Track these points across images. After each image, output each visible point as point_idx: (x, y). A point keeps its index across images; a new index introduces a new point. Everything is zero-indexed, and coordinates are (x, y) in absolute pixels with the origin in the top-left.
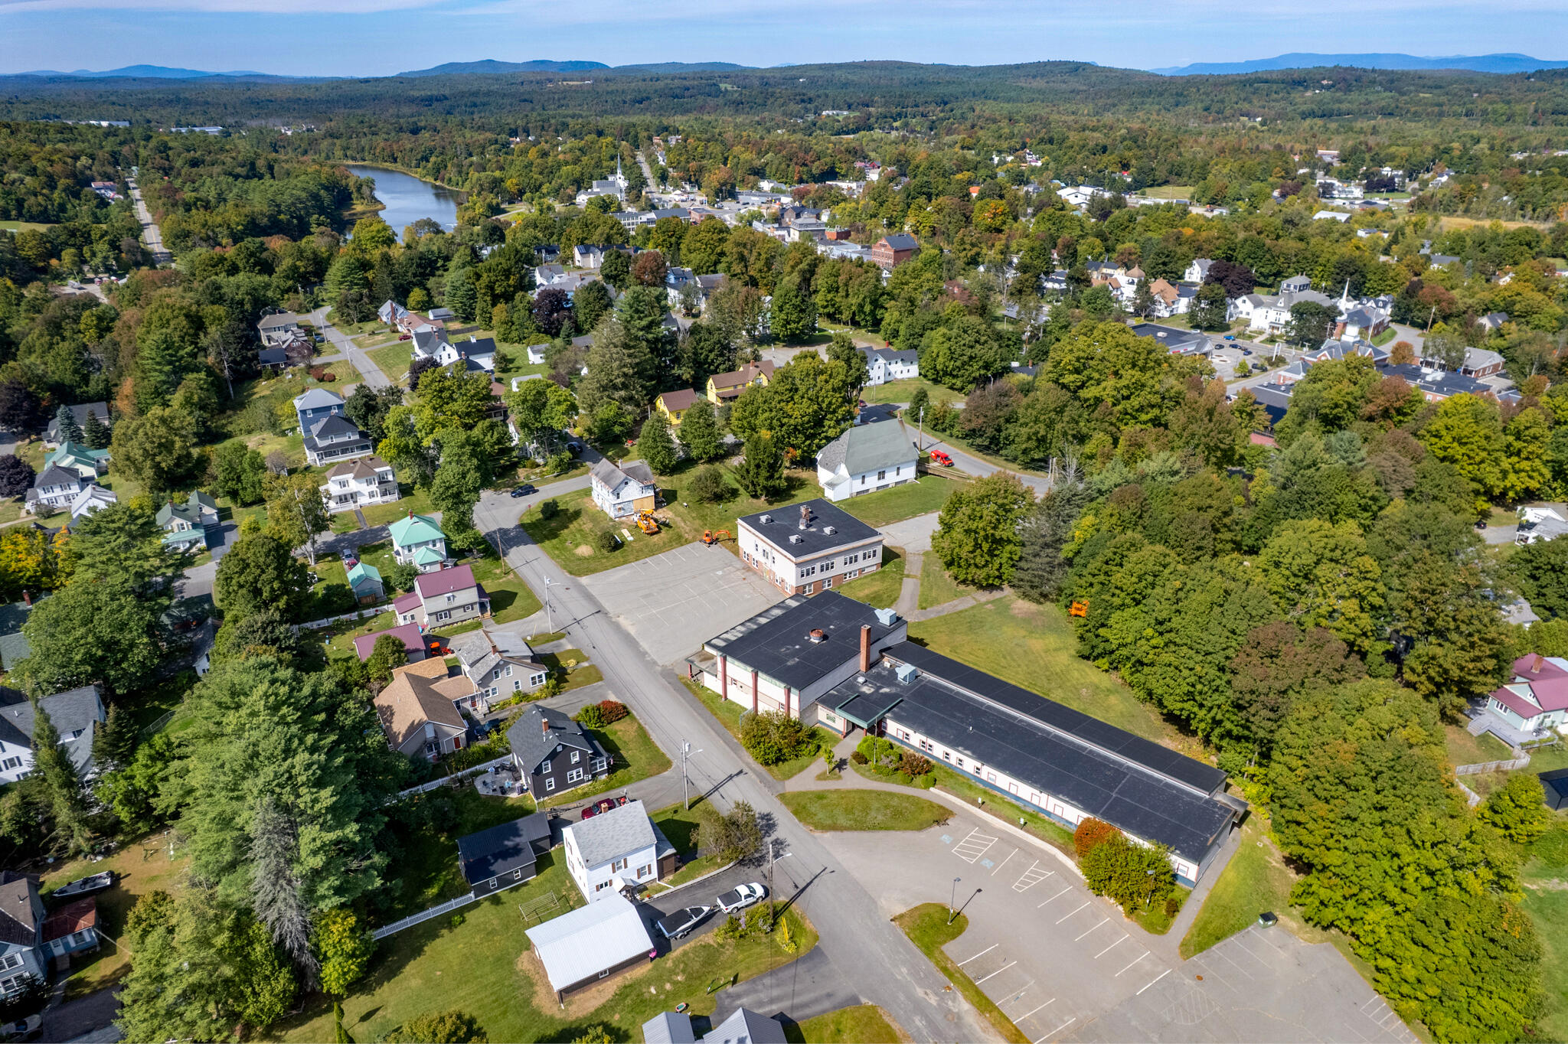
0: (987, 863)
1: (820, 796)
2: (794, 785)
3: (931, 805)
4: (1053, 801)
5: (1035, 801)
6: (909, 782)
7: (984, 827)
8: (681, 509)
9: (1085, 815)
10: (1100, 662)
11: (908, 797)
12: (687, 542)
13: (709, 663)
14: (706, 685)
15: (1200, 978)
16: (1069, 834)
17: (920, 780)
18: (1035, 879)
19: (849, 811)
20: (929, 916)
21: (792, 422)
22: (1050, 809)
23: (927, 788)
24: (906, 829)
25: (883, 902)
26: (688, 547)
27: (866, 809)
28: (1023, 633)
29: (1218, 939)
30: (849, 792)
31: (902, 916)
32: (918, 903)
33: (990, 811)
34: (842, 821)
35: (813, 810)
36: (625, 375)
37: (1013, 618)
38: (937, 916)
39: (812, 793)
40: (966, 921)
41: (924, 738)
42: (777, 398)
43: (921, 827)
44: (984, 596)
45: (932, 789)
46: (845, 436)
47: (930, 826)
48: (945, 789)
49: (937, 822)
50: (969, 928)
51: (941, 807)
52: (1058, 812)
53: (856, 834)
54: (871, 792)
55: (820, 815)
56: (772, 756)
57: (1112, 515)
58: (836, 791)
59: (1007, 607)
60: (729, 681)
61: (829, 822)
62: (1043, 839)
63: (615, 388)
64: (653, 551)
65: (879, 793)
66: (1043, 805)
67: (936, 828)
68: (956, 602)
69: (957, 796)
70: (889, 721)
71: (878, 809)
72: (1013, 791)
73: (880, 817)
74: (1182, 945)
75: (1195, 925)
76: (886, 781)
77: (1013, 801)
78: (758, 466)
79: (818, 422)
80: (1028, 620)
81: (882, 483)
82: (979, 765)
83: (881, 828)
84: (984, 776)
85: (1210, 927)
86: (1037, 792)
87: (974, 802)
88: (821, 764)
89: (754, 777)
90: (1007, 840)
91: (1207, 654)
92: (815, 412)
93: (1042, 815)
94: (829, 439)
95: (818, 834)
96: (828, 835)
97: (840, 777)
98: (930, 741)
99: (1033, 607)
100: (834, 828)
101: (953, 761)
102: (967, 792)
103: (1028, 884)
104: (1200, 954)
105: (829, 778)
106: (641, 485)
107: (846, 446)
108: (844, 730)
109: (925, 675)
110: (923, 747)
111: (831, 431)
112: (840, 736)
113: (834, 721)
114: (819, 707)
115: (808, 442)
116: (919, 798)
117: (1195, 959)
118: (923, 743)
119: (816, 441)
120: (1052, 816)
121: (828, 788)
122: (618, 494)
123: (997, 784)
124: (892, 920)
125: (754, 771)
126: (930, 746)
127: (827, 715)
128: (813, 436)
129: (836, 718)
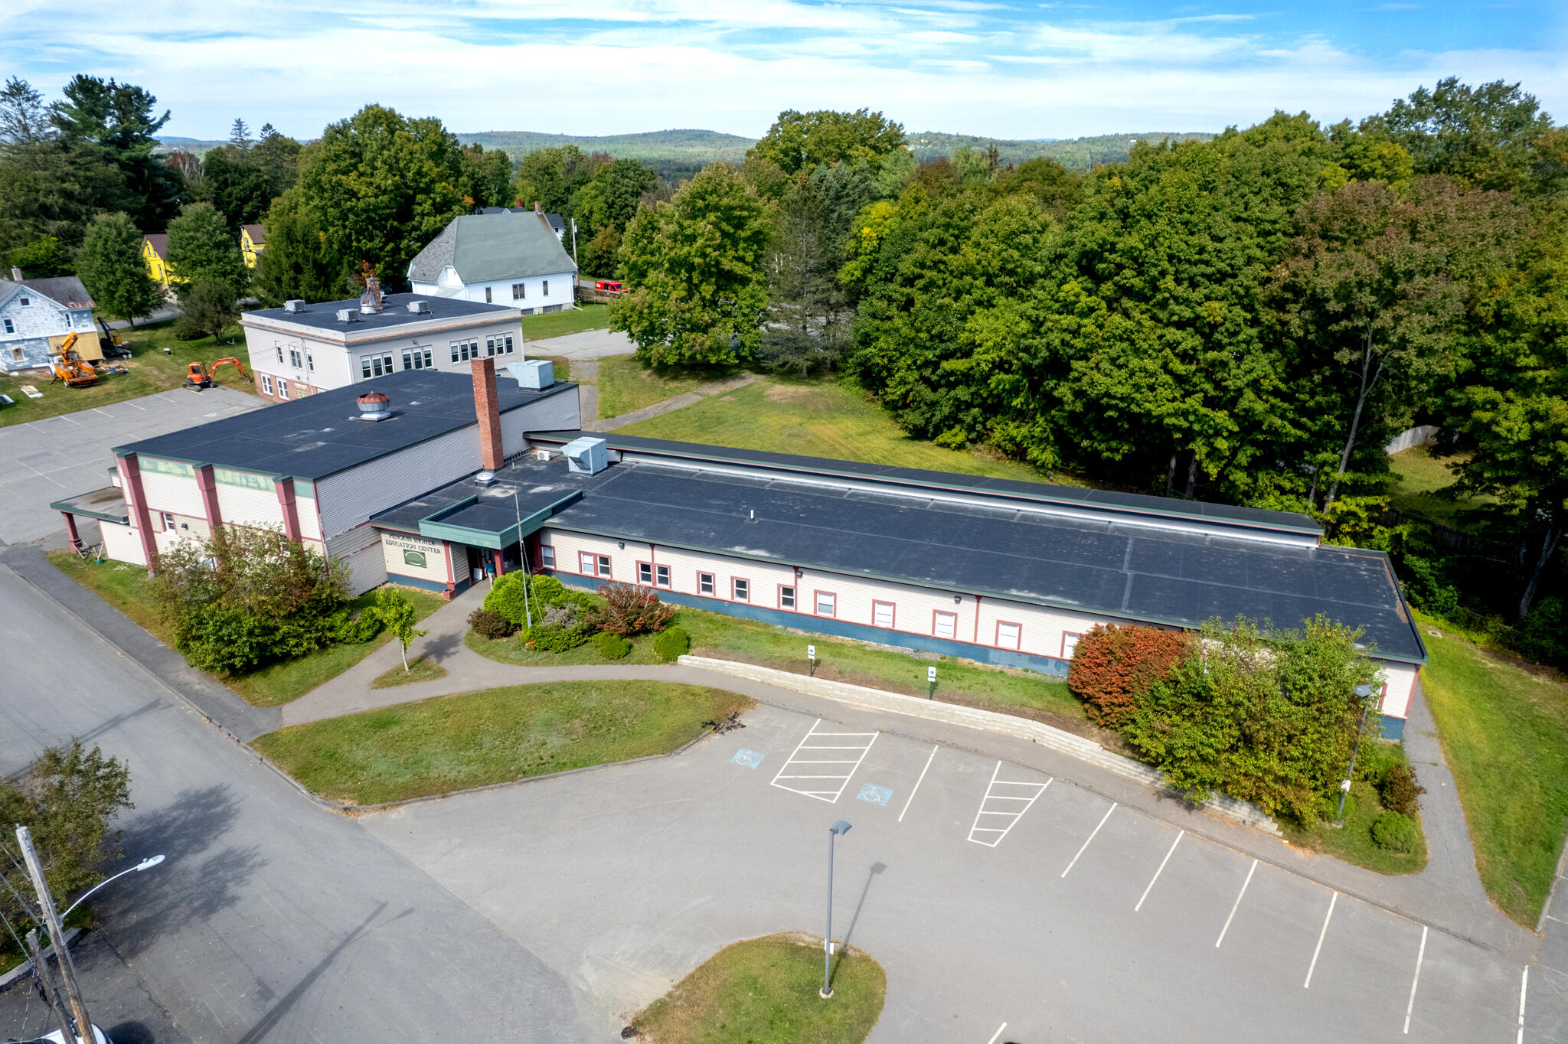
0: (875, 794)
1: (380, 721)
2: (299, 713)
3: (688, 692)
4: (991, 612)
5: (944, 631)
6: (624, 655)
7: (835, 715)
9: (1085, 626)
10: (945, 436)
11: (626, 686)
12: (157, 390)
13: (116, 503)
14: (113, 554)
16: (1048, 686)
17: (646, 645)
18: (1016, 807)
19: (466, 741)
20: (753, 984)
21: (360, 205)
22: (986, 639)
23: (670, 658)
24: (632, 755)
25: (589, 977)
26: (158, 396)
27: (514, 729)
28: (796, 420)
30: (467, 698)
31: (660, 1010)
32: (707, 952)
33: (840, 676)
34: (444, 767)
35: (359, 755)
37: (774, 405)
38: (777, 981)
39: (360, 717)
40: (877, 973)
41: (644, 555)
42: (330, 165)
43: (674, 742)
44: (714, 389)
45: (684, 660)
46: (451, 230)
47: (697, 737)
48: (714, 650)
49: (714, 725)
50: (892, 992)
51: (715, 692)
52: (1008, 640)
53: (487, 797)
54: (527, 689)
55: (381, 767)
56: (242, 648)
58: (428, 702)
59: (760, 396)
60: (155, 520)
61: (406, 778)
62: (992, 706)
64: (77, 407)
65: (547, 690)
66: (965, 635)
67: (713, 741)
68: (666, 403)
69: (750, 660)
70: (555, 540)
71: (549, 724)
72: (883, 621)
73: (555, 742)
75: (1475, 825)
76: (564, 662)
77: (887, 647)
80: (800, 405)
81: (522, 303)
82: (787, 578)
83: (561, 767)
84: (804, 605)
85: (1509, 820)
86: (946, 603)
87: (795, 666)
88: (392, 653)
89: (191, 710)
90: (896, 730)
93: (965, 661)
95: (368, 817)
96: (400, 814)
97: (441, 673)
98: (662, 558)
99: (803, 390)
100: (420, 790)
101: (723, 591)
102: (770, 648)
103: (1004, 822)
104: (1549, 901)
105: (409, 680)
106: (62, 308)
107: (452, 242)
108: (450, 578)
109: (628, 459)
110: (647, 578)
111: (428, 224)
112: (443, 595)
113: (423, 564)
114: (385, 537)
115: (391, 245)
116: (654, 684)
117: (1545, 916)
118: (646, 567)
119: (404, 243)
120: (992, 655)
121: (403, 700)
122: (8, 322)
123: (841, 616)
124: (627, 1033)
125: (196, 698)
126: (664, 570)
127: (405, 551)
128: (396, 235)
129: (426, 553)
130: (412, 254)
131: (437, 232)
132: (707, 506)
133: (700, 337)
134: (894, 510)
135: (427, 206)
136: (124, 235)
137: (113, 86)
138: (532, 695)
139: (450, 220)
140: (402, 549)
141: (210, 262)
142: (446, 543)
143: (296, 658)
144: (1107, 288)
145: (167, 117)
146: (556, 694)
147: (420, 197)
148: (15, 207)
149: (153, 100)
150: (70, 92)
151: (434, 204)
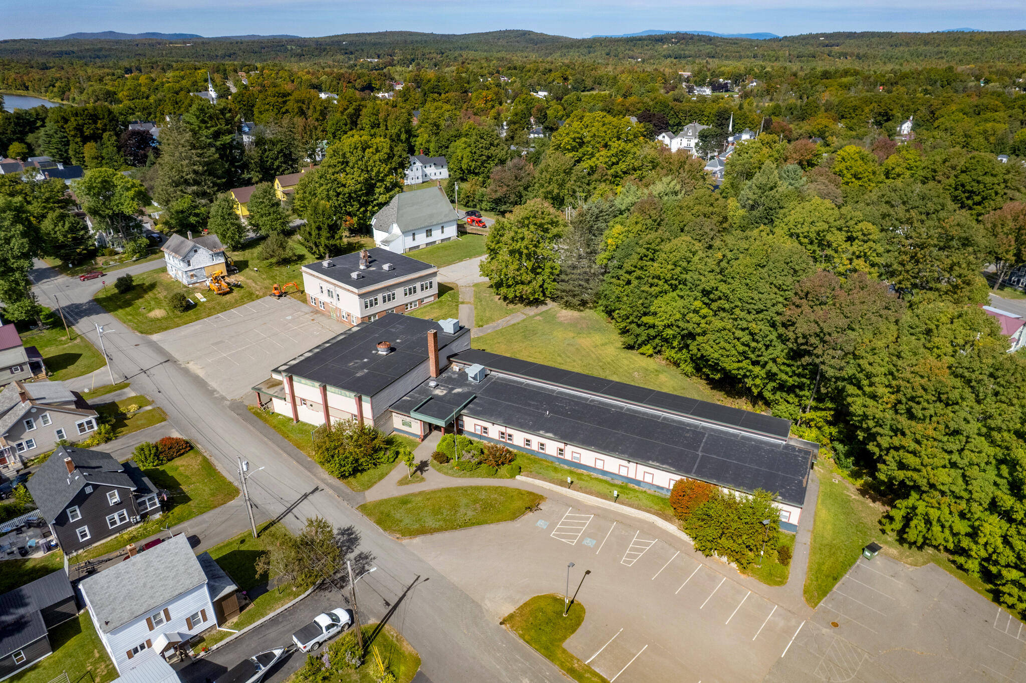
0: (589, 542)
1: (404, 501)
2: (374, 495)
3: (520, 493)
4: (642, 468)
5: (623, 472)
6: (495, 474)
7: (578, 506)
8: (253, 273)
9: (678, 478)
10: (644, 349)
11: (496, 489)
12: (258, 297)
13: (277, 388)
14: (277, 411)
15: (835, 625)
16: (664, 499)
17: (504, 469)
18: (641, 550)
19: (436, 512)
20: (542, 610)
21: (346, 190)
22: (640, 477)
23: (513, 476)
24: (499, 521)
25: (488, 604)
26: (259, 301)
27: (455, 507)
28: (572, 334)
30: (434, 492)
31: (511, 617)
32: (527, 598)
33: (580, 489)
34: (431, 523)
35: (398, 516)
36: (195, 172)
37: (561, 324)
38: (550, 609)
39: (395, 499)
40: (582, 609)
41: (503, 429)
42: (331, 170)
43: (514, 516)
44: (532, 311)
45: (518, 477)
46: (395, 201)
47: (523, 513)
48: (530, 474)
49: (529, 508)
50: (587, 616)
51: (530, 493)
52: (648, 479)
53: (446, 535)
54: (456, 489)
55: (407, 521)
56: (349, 468)
57: (637, 223)
58: (420, 493)
59: (554, 317)
60: (298, 401)
61: (416, 526)
62: (638, 508)
63: (187, 183)
64: (224, 308)
65: (465, 489)
66: (632, 475)
67: (530, 515)
68: (508, 318)
69: (545, 479)
70: (465, 418)
71: (467, 505)
72: (599, 465)
73: (470, 513)
74: (805, 592)
75: (811, 569)
76: (471, 476)
77: (600, 476)
78: (319, 228)
79: (370, 188)
80: (573, 325)
81: (430, 240)
82: (562, 446)
83: (473, 524)
84: (568, 456)
85: (825, 568)
86: (625, 463)
87: (562, 483)
88: (402, 469)
89: (331, 492)
90: (602, 515)
91: (759, 312)
92: (367, 180)
93: (631, 485)
94: (381, 205)
95: (406, 541)
96: (417, 540)
97: (423, 480)
98: (509, 431)
99: (576, 314)
100: (423, 531)
101: (535, 447)
102: (553, 474)
103: (635, 556)
104: (824, 599)
105: (411, 482)
106: (211, 252)
108: (421, 433)
110: (503, 438)
112: (418, 440)
113: (410, 426)
114: (394, 415)
115: (362, 209)
116: (507, 488)
117: (821, 604)
119: (370, 208)
120: (642, 484)
121: (411, 492)
122: (189, 262)
123: (582, 462)
124: (501, 623)
125: (331, 486)
126: (510, 435)
127: (403, 421)
128: (366, 204)
129: (412, 423)
130: (373, 213)
131: (386, 203)
132: (529, 405)
133: (526, 288)
134: (609, 411)
138: (460, 492)
139: (394, 196)
140: (401, 418)
142: (420, 421)
143: (366, 471)
144: (714, 306)
146: (469, 492)
151: (386, 188)
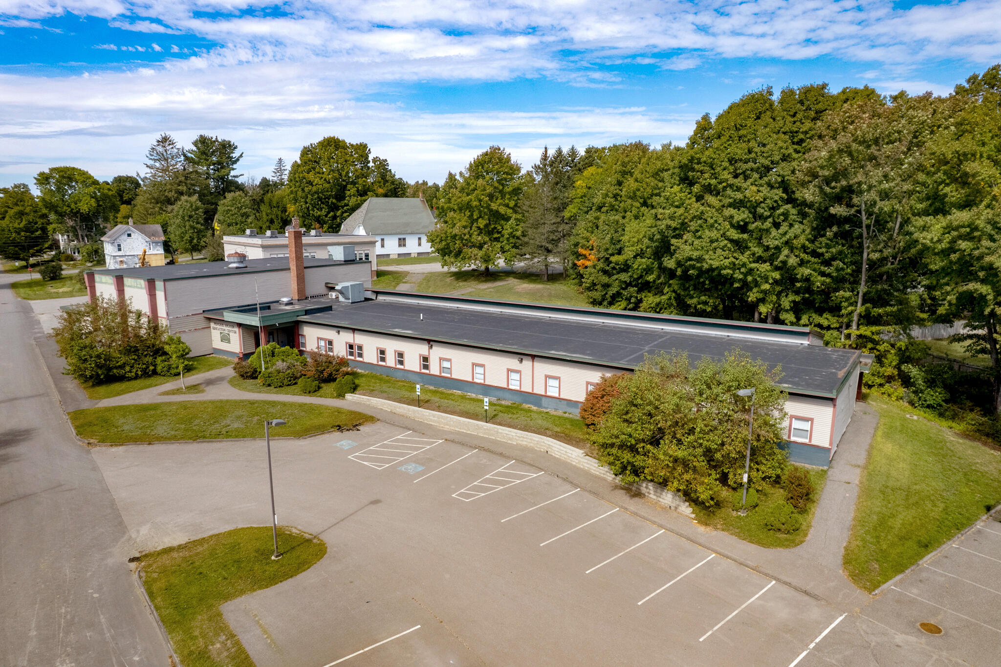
0: (412, 468)
2: (114, 401)
4: (543, 368)
5: (513, 383)
6: (314, 392)
7: (422, 430)
15: (933, 630)
16: (572, 422)
17: (328, 388)
19: (185, 420)
20: (233, 547)
22: (539, 390)
23: (341, 395)
25: (142, 530)
27: (218, 418)
29: (926, 546)
30: (204, 402)
33: (439, 409)
34: (160, 431)
35: (120, 422)
37: (516, 293)
38: (251, 547)
39: (139, 406)
40: (321, 552)
41: (350, 338)
44: (485, 286)
45: (349, 396)
46: (366, 206)
47: (324, 432)
48: (371, 393)
49: (340, 428)
50: (324, 563)
51: (356, 413)
52: (552, 389)
54: (239, 402)
55: (126, 428)
58: (181, 403)
59: (510, 290)
61: (135, 434)
62: (524, 428)
65: (252, 403)
66: (527, 387)
67: (337, 434)
69: (389, 399)
70: (306, 328)
71: (239, 417)
72: (479, 378)
73: (235, 426)
74: (847, 561)
75: (860, 522)
76: (276, 393)
77: (481, 397)
79: (340, 190)
80: (532, 293)
81: (403, 250)
82: (429, 351)
83: (228, 437)
84: (434, 369)
86: (515, 362)
89: (56, 398)
90: (460, 440)
93: (527, 406)
94: (351, 211)
95: (98, 449)
96: (119, 449)
97: (203, 391)
98: (358, 339)
99: (539, 286)
100: (139, 440)
101: (391, 361)
103: (487, 490)
104: (899, 577)
105: (182, 393)
106: (148, 239)
107: (364, 212)
108: (241, 349)
109: (381, 298)
110: (351, 354)
111: (353, 201)
112: (235, 360)
113: (229, 342)
114: (212, 325)
115: (332, 214)
117: (890, 585)
118: (351, 347)
119: (339, 213)
120: (544, 401)
121: (169, 401)
122: (119, 245)
123: (455, 376)
124: (132, 560)
126: (360, 348)
127: (221, 333)
128: (334, 208)
129: (231, 334)
130: (344, 219)
131: (357, 207)
134: (519, 321)
135: (353, 191)
136: (194, 207)
137: (217, 140)
139: (365, 201)
140: (219, 332)
141: (237, 224)
142: (240, 325)
143: (130, 379)
145: (241, 156)
146: (256, 406)
147: (349, 187)
148: (154, 198)
149: (236, 148)
150: (195, 143)
151: (358, 191)
